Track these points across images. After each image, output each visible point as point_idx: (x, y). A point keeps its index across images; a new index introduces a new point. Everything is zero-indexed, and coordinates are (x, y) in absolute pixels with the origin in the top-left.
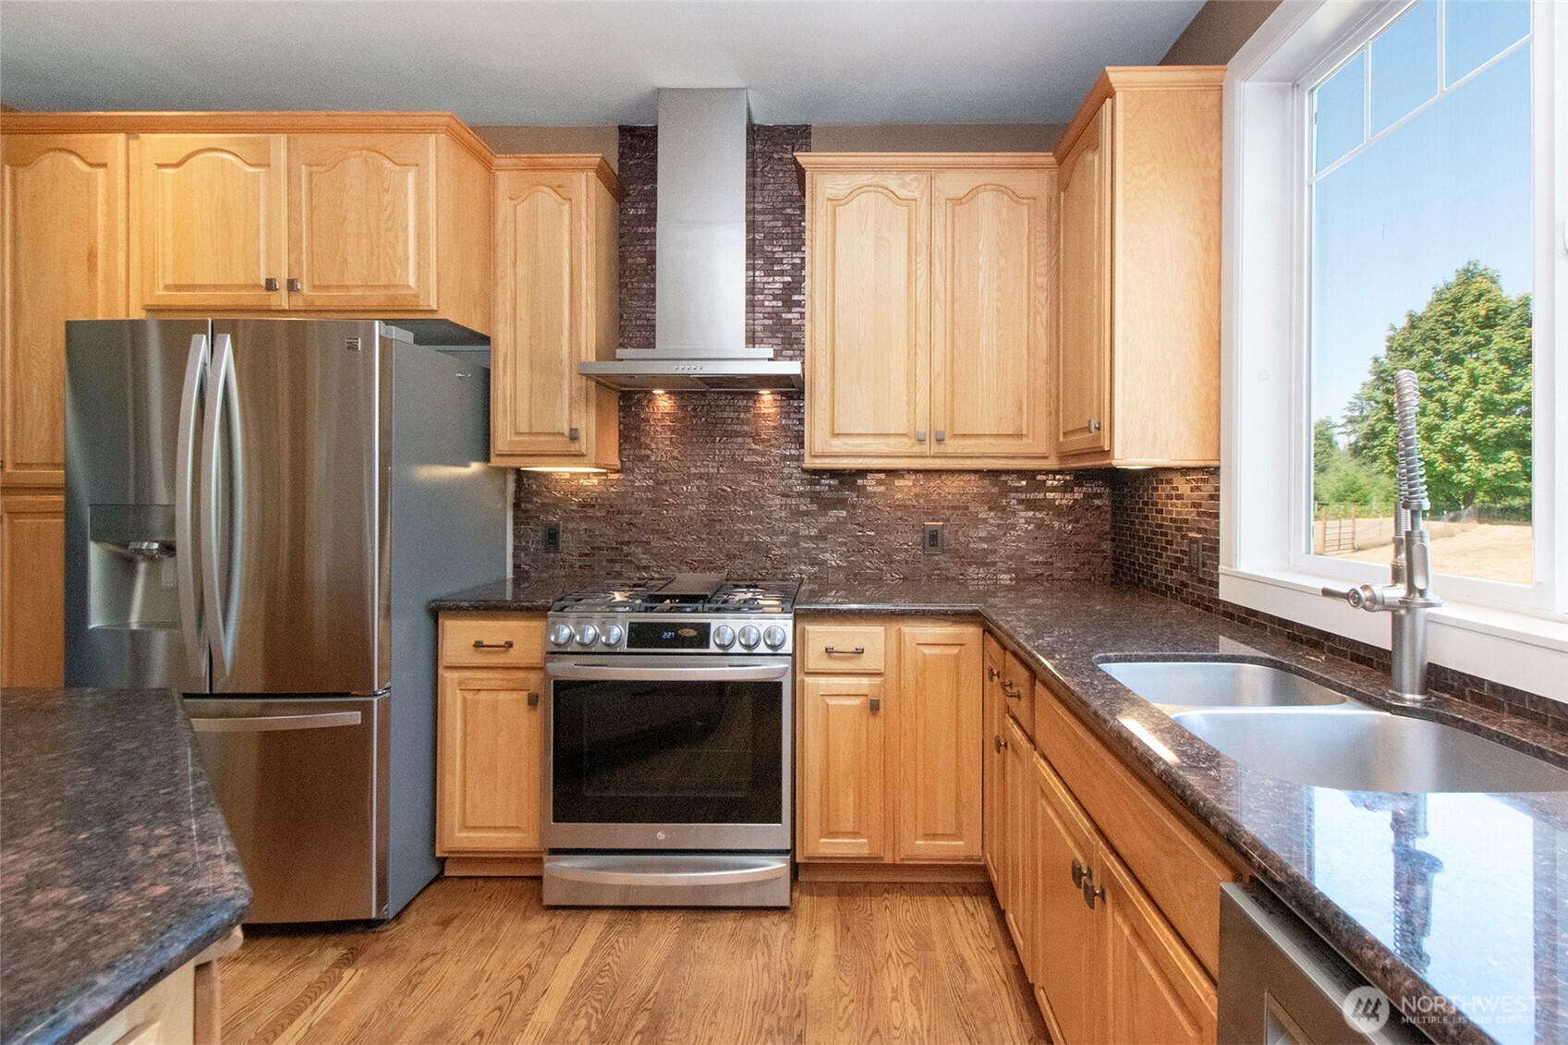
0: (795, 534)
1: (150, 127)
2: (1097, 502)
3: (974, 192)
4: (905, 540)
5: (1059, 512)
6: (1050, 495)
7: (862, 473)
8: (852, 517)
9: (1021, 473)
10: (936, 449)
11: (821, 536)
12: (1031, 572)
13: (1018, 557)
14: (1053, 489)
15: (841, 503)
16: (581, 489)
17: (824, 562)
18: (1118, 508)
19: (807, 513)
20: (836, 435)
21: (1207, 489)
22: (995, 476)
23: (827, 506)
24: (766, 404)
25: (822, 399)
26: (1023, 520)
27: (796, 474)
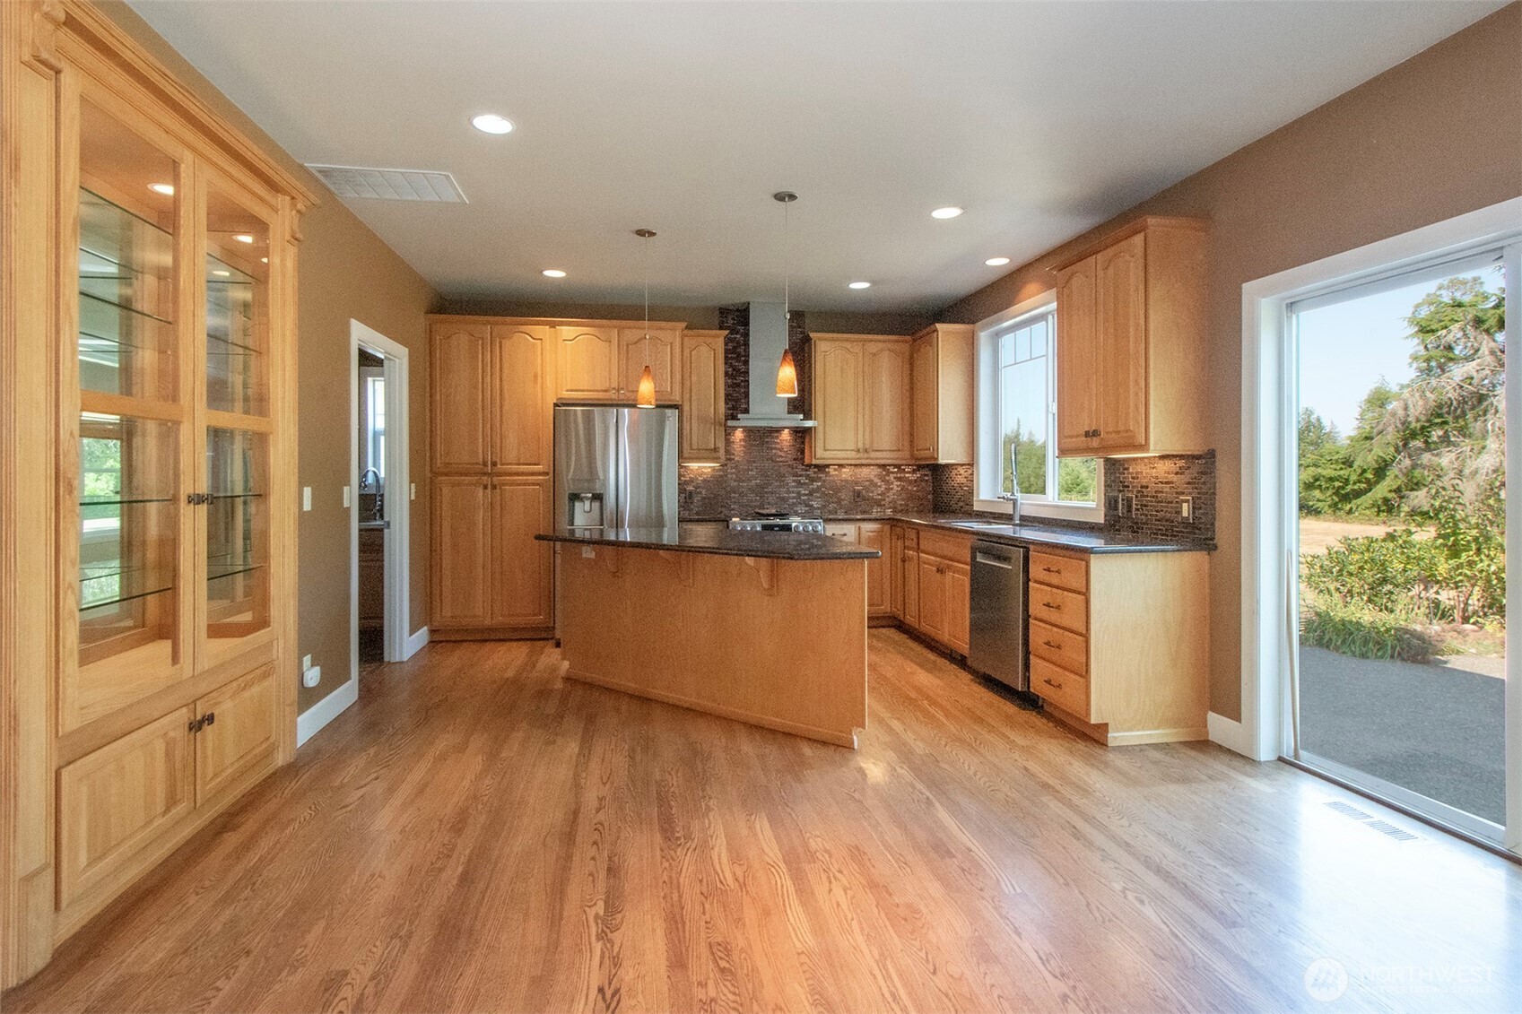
0: (799, 493)
1: (562, 324)
2: (926, 478)
3: (882, 350)
4: (845, 496)
5: (910, 482)
6: (907, 475)
7: (828, 466)
8: (824, 486)
9: (895, 466)
10: (866, 455)
11: (811, 494)
12: (899, 508)
13: (893, 501)
14: (908, 472)
15: (819, 479)
16: (703, 473)
17: (812, 506)
18: (935, 480)
19: (805, 484)
20: (825, 450)
21: (970, 472)
22: (883, 466)
23: (813, 480)
24: (786, 435)
25: (820, 435)
26: (896, 486)
27: (800, 467)
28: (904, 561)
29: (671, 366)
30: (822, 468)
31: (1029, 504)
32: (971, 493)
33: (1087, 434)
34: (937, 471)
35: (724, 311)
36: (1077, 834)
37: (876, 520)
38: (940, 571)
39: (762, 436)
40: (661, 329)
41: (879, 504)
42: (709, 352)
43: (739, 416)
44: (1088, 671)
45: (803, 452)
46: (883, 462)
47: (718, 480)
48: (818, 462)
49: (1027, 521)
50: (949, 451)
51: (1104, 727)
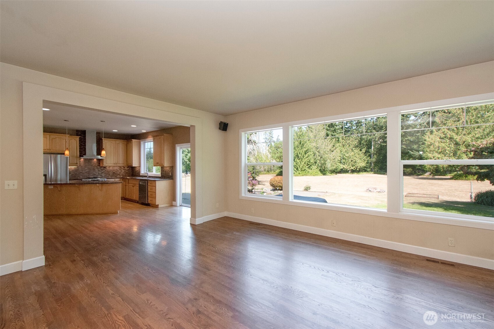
0: (99, 173)
2: (130, 169)
4: (111, 173)
5: (127, 170)
7: (106, 167)
8: (105, 171)
9: (123, 167)
10: (116, 165)
11: (102, 173)
13: (123, 174)
14: (126, 168)
16: (72, 169)
17: (102, 176)
18: (132, 170)
19: (100, 171)
20: (106, 163)
21: (139, 168)
22: (120, 167)
23: (103, 170)
24: (95, 160)
25: (105, 161)
26: (123, 171)
27: (99, 167)
28: (125, 186)
29: (65, 144)
30: (105, 167)
31: (150, 174)
32: (140, 172)
33: (157, 163)
34: (133, 168)
35: (78, 131)
36: (151, 214)
37: (118, 178)
38: (133, 186)
39: (89, 161)
40: (62, 136)
41: (119, 175)
42: (75, 141)
43: (84, 156)
44: (156, 197)
45: (100, 164)
46: (120, 166)
47: (76, 170)
48: (104, 166)
49: (150, 177)
50: (135, 164)
51: (158, 205)
